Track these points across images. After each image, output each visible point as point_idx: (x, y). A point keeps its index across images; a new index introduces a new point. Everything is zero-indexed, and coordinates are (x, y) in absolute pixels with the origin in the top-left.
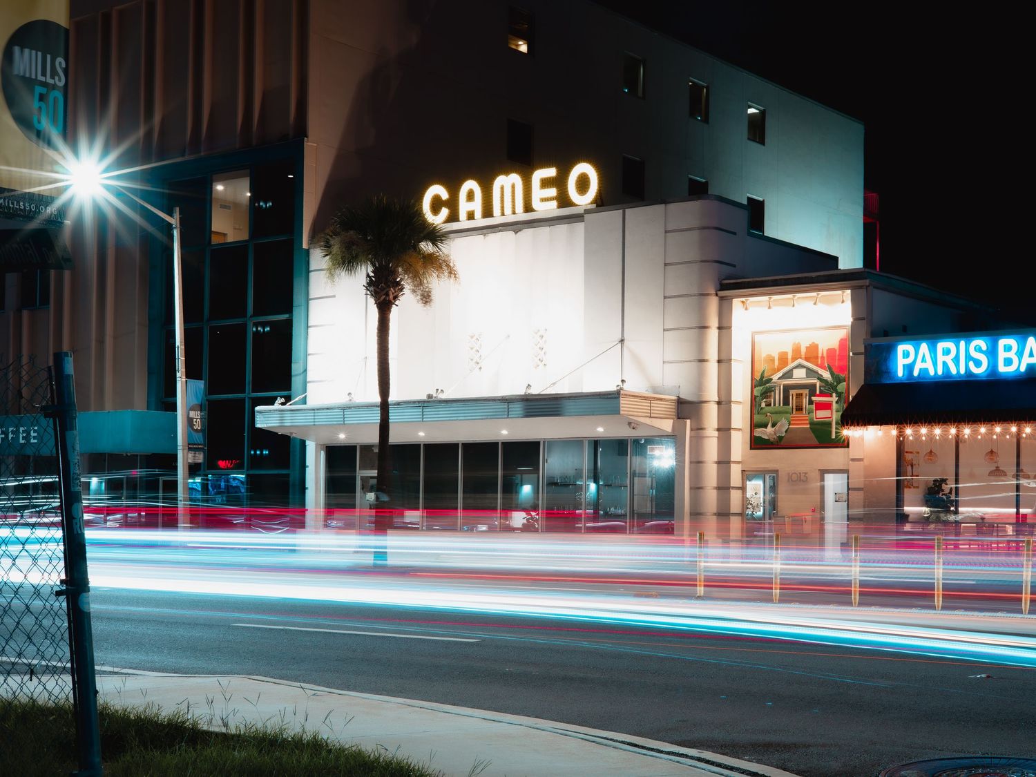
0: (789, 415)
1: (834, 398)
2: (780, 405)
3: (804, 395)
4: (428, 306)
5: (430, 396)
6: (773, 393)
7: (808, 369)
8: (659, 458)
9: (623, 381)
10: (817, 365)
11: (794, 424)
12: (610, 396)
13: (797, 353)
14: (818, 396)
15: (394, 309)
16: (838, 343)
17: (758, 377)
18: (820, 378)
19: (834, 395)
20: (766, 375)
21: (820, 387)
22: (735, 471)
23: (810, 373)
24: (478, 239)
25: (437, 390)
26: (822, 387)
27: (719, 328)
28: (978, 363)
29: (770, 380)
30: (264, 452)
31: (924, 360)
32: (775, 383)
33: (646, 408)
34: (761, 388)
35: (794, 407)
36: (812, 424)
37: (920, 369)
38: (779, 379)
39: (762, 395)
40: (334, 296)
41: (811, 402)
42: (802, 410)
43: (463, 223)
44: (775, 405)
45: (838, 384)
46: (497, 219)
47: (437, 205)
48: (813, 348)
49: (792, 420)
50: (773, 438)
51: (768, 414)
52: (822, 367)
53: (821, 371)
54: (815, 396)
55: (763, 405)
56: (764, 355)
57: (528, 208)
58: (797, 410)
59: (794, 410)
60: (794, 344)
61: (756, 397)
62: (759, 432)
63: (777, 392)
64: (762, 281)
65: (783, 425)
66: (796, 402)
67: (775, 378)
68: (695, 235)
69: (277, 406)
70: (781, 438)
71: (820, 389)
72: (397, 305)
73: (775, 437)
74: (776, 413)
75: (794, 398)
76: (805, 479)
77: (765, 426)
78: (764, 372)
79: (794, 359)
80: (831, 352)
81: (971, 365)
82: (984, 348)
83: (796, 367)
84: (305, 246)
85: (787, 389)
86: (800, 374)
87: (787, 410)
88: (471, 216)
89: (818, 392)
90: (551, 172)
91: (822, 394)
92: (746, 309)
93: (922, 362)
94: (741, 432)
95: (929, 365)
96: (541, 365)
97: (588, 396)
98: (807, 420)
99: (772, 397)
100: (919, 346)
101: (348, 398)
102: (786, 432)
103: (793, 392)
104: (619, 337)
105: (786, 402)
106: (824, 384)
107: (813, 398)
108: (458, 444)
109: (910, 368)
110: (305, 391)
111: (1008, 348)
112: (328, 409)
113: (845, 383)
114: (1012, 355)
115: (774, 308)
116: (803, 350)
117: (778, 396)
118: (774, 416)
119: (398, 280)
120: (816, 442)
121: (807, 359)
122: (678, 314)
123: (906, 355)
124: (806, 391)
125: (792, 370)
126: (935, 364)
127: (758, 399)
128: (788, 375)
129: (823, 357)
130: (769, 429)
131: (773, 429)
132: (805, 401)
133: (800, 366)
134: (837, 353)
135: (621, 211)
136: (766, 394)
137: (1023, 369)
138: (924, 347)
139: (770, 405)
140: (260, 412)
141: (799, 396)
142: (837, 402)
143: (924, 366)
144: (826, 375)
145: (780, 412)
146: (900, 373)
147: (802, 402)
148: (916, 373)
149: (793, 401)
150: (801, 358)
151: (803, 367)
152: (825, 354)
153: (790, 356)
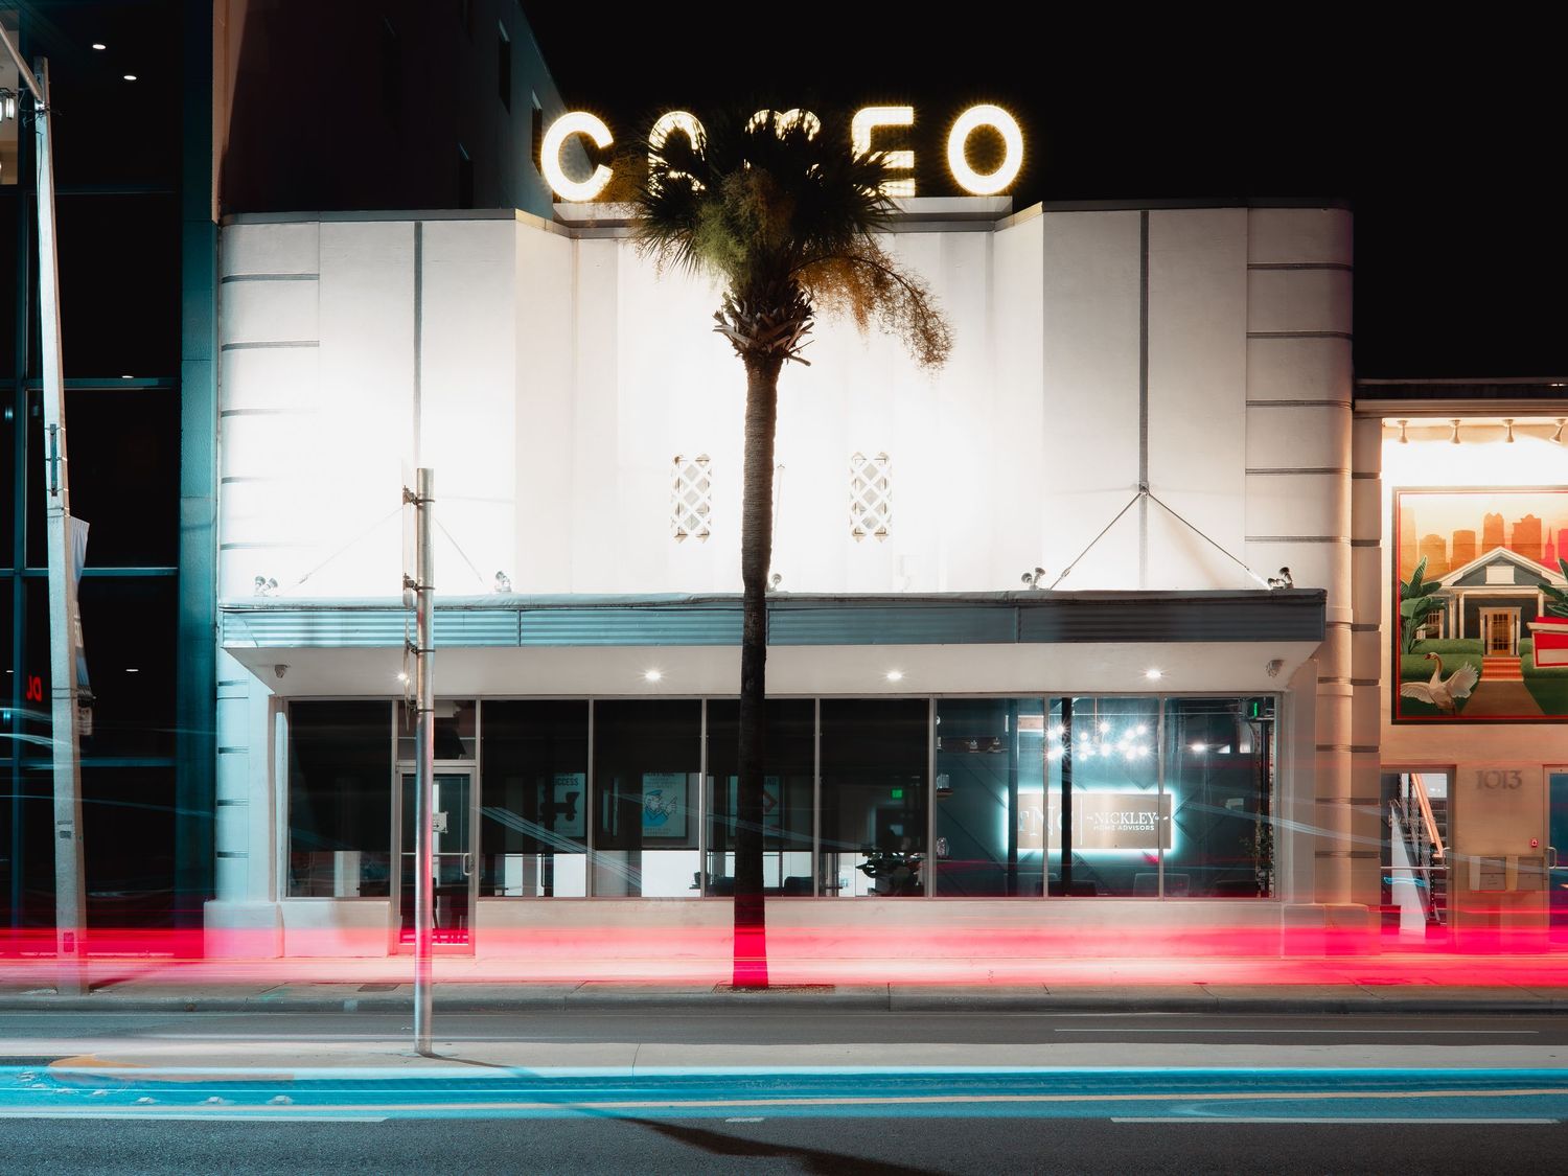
0: (1479, 656)
2: (1458, 636)
3: (1511, 619)
6: (1441, 613)
7: (1519, 568)
10: (1539, 561)
11: (1489, 675)
13: (1494, 530)
14: (1541, 620)
17: (1407, 578)
18: (1545, 586)
20: (1426, 574)
21: (1546, 603)
23: (1524, 576)
26: (1551, 603)
27: (1355, 476)
29: (1435, 587)
32: (1447, 592)
34: (1415, 601)
35: (1490, 641)
36: (1528, 675)
38: (1455, 584)
39: (1417, 615)
40: (316, 344)
41: (1526, 633)
42: (1506, 646)
44: (1446, 635)
48: (1530, 526)
49: (1486, 667)
50: (1443, 700)
51: (1432, 654)
52: (1549, 564)
53: (1546, 573)
54: (1534, 621)
55: (1421, 635)
56: (1420, 536)
58: (1495, 647)
59: (1490, 648)
60: (1488, 517)
61: (1403, 619)
62: (1410, 689)
63: (1452, 610)
64: (1450, 386)
65: (1465, 678)
66: (1495, 632)
67: (1447, 582)
68: (1322, 281)
70: (1460, 702)
71: (1546, 608)
73: (1449, 699)
74: (1450, 652)
75: (1490, 623)
76: (1514, 782)
77: (1427, 677)
78: (1421, 569)
79: (1487, 547)
80: (1564, 534)
83: (1493, 563)
84: (215, 218)
85: (1473, 605)
86: (1501, 579)
87: (1475, 647)
89: (1541, 613)
90: (902, 116)
91: (1548, 618)
98: (1518, 667)
99: (1442, 619)
102: (1472, 690)
103: (1484, 611)
104: (1137, 480)
105: (1472, 630)
106: (1554, 599)
107: (1532, 626)
115: (1463, 444)
116: (1508, 530)
117: (1455, 618)
118: (1445, 658)
120: (1537, 710)
121: (1516, 548)
122: (1277, 440)
124: (1516, 611)
125: (1483, 568)
127: (1408, 624)
128: (1476, 577)
129: (1550, 546)
130: (1435, 684)
131: (1444, 684)
132: (1514, 630)
133: (1501, 561)
135: (1138, 213)
136: (1427, 613)
139: (1436, 635)
141: (1501, 620)
144: (1558, 581)
145: (1459, 651)
147: (1507, 633)
149: (1486, 629)
150: (1503, 545)
151: (1509, 562)
152: (1555, 540)
153: (1479, 540)
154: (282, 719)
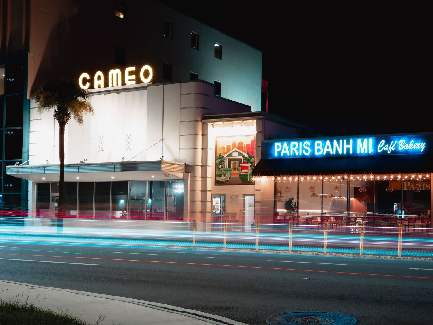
0: (230, 171)
1: (249, 165)
2: (227, 167)
3: (237, 163)
4: (81, 124)
5: (81, 162)
6: (224, 162)
7: (239, 153)
8: (177, 189)
9: (163, 157)
10: (242, 151)
11: (232, 175)
12: (157, 163)
13: (234, 146)
14: (243, 164)
15: (66, 125)
16: (251, 142)
17: (218, 156)
18: (243, 156)
19: (249, 163)
20: (221, 155)
21: (243, 160)
22: (209, 195)
23: (239, 154)
24: (102, 96)
25: (85, 159)
26: (244, 160)
27: (203, 135)
28: (307, 151)
29: (223, 157)
30: (10, 185)
31: (285, 149)
32: (225, 158)
33: (172, 168)
34: (219, 160)
35: (233, 168)
36: (240, 175)
37: (284, 153)
38: (227, 156)
39: (220, 163)
40: (41, 119)
41: (240, 166)
42: (236, 169)
43: (96, 89)
44: (225, 167)
45: (251, 159)
46: (110, 88)
47: (85, 81)
48: (241, 144)
49: (232, 173)
51: (222, 171)
52: (244, 152)
53: (244, 154)
54: (241, 164)
55: (220, 167)
56: (220, 147)
57: (123, 83)
58: (234, 169)
59: (233, 169)
60: (233, 142)
61: (217, 164)
62: (218, 178)
63: (226, 162)
64: (220, 116)
65: (228, 176)
66: (234, 166)
67: (225, 156)
68: (193, 97)
69: (16, 165)
70: (227, 181)
71: (243, 161)
72: (68, 124)
73: (225, 180)
74: (225, 170)
75: (233, 164)
76: (237, 198)
77: (221, 176)
78: (220, 153)
79: (233, 148)
80: (248, 145)
81: (304, 151)
82: (309, 145)
83: (234, 152)
84: (28, 98)
85: (230, 160)
86: (235, 155)
87: (230, 169)
88: (99, 87)
89: (242, 162)
90: (133, 69)
91: (244, 163)
92: (214, 127)
93: (284, 150)
94: (211, 178)
95: (287, 152)
96: (129, 149)
97: (148, 163)
98: (238, 173)
99: (224, 164)
100: (283, 144)
101: (46, 163)
102: (229, 178)
103: (232, 162)
104: (161, 138)
105: (230, 166)
106: (245, 159)
107: (241, 165)
108: (93, 182)
109: (279, 152)
110: (28, 159)
111: (319, 145)
112: (38, 167)
113: (253, 158)
114: (320, 148)
115: (225, 127)
116: (237, 145)
118: (224, 172)
119: (68, 113)
120: (241, 182)
121: (238, 148)
122: (186, 129)
123: (278, 147)
124: (238, 162)
125: (232, 153)
126: (290, 151)
127: (218, 165)
128: (230, 155)
129: (244, 148)
130: (223, 177)
132: (237, 166)
134: (250, 146)
135: (162, 85)
136: (222, 162)
137: (324, 153)
138: (285, 144)
139: (223, 167)
140: (9, 168)
141: (235, 163)
142: (250, 166)
143: (285, 152)
144: (246, 155)
145: (227, 170)
146: (276, 155)
147: (236, 166)
148: (282, 155)
149: (232, 166)
150: (236, 148)
151: (237, 152)
152: (245, 147)
153: (231, 147)
154: (35, 186)
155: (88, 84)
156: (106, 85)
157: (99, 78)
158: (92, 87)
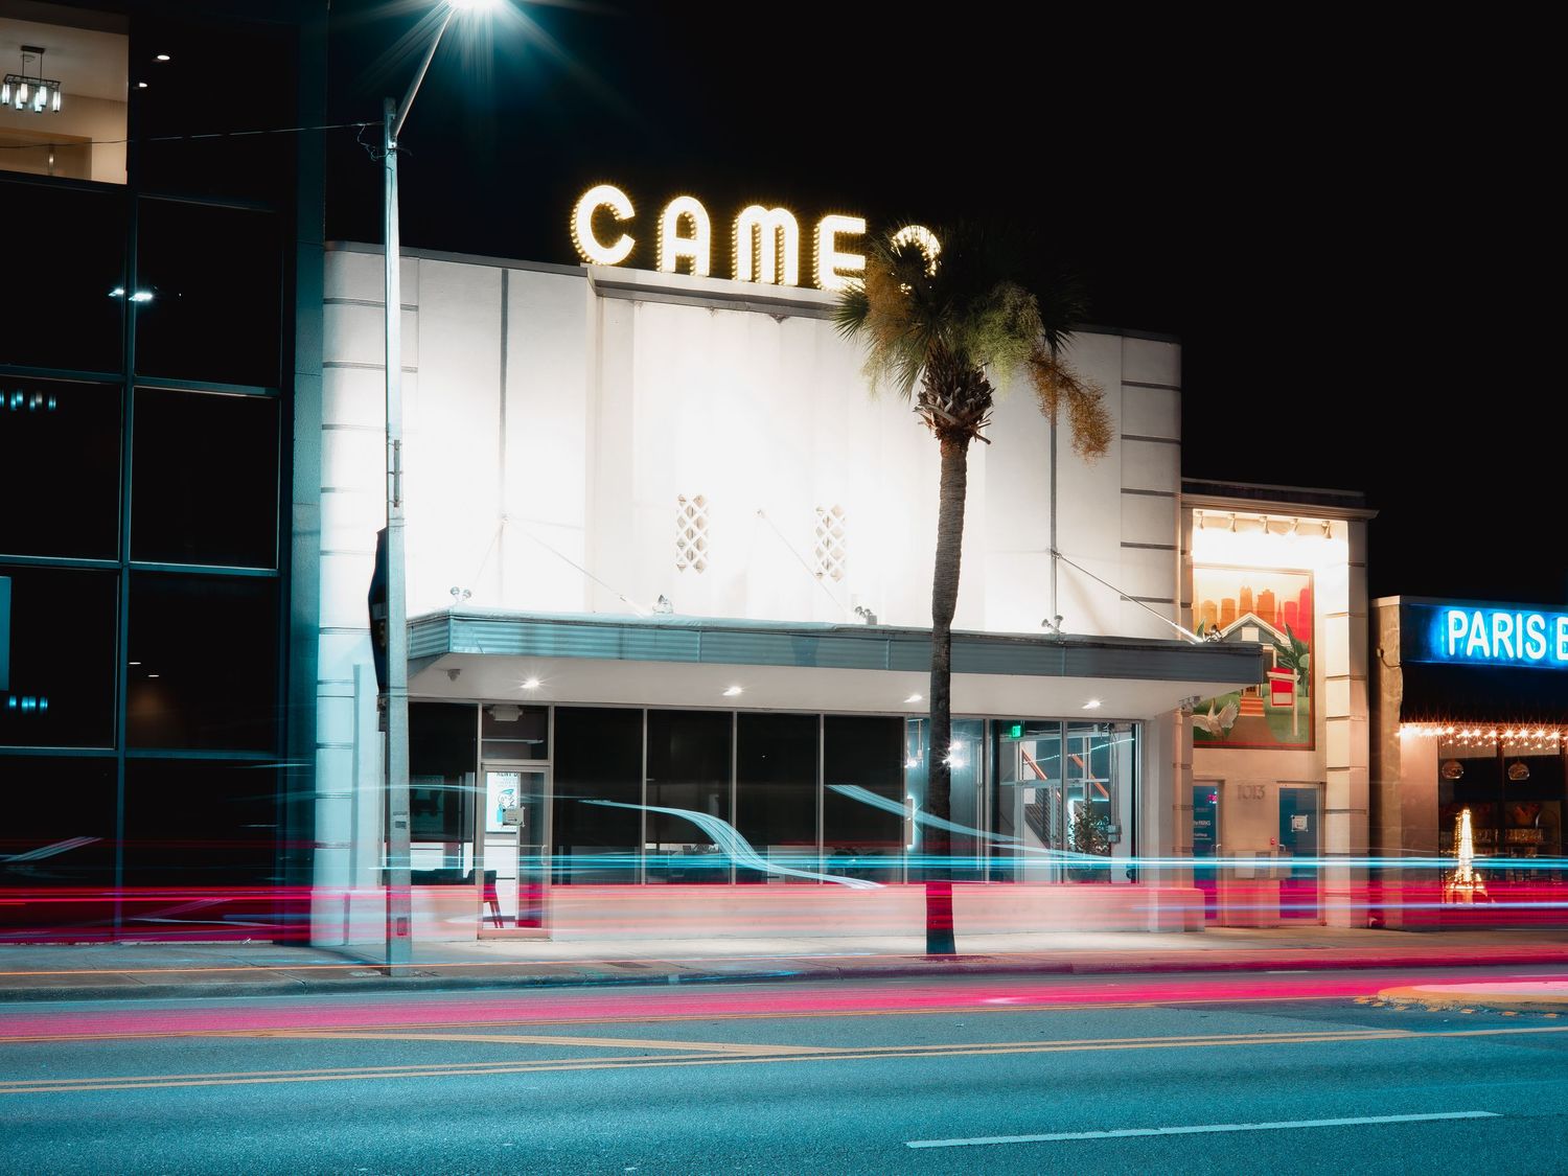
0: (1238, 696)
1: (1295, 677)
7: (1261, 629)
10: (1273, 625)
11: (1243, 711)
13: (1246, 599)
14: (1275, 670)
16: (1298, 595)
18: (1277, 644)
19: (1295, 670)
21: (1278, 657)
23: (1264, 636)
24: (698, 314)
26: (1281, 657)
27: (1182, 552)
36: (1268, 712)
41: (1266, 679)
42: (1254, 689)
43: (664, 274)
45: (1300, 655)
46: (738, 284)
48: (1267, 598)
49: (1242, 705)
50: (1215, 731)
52: (1279, 627)
53: (1278, 635)
54: (1271, 671)
56: (1202, 601)
57: (807, 279)
58: (1247, 689)
59: (1244, 690)
60: (1243, 589)
62: (1195, 721)
65: (1230, 713)
70: (1227, 731)
71: (1277, 661)
73: (1219, 729)
76: (1260, 794)
77: (1206, 711)
78: (1202, 627)
79: (1243, 612)
80: (1289, 605)
83: (1246, 625)
86: (1250, 636)
88: (684, 266)
89: (1275, 665)
90: (856, 225)
91: (1280, 669)
98: (1261, 706)
100: (1473, 614)
102: (1234, 722)
106: (1282, 655)
107: (1270, 674)
113: (1308, 655)
116: (1255, 600)
118: (1217, 697)
121: (1260, 614)
122: (1141, 520)
123: (1459, 625)
125: (1240, 629)
128: (1236, 635)
129: (1280, 613)
130: (1211, 717)
131: (1216, 717)
133: (1251, 623)
134: (1298, 610)
138: (1478, 615)
142: (1299, 682)
144: (1285, 641)
150: (1252, 611)
151: (1255, 625)
152: (1283, 610)
153: (1237, 607)
155: (626, 245)
156: (722, 266)
157: (685, 227)
158: (644, 258)
